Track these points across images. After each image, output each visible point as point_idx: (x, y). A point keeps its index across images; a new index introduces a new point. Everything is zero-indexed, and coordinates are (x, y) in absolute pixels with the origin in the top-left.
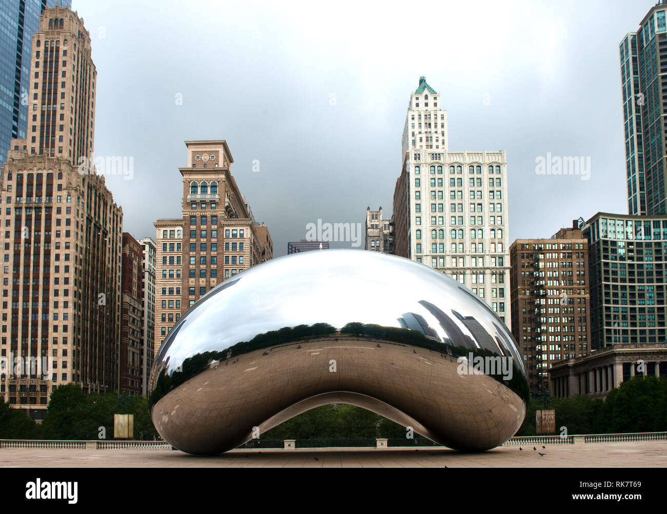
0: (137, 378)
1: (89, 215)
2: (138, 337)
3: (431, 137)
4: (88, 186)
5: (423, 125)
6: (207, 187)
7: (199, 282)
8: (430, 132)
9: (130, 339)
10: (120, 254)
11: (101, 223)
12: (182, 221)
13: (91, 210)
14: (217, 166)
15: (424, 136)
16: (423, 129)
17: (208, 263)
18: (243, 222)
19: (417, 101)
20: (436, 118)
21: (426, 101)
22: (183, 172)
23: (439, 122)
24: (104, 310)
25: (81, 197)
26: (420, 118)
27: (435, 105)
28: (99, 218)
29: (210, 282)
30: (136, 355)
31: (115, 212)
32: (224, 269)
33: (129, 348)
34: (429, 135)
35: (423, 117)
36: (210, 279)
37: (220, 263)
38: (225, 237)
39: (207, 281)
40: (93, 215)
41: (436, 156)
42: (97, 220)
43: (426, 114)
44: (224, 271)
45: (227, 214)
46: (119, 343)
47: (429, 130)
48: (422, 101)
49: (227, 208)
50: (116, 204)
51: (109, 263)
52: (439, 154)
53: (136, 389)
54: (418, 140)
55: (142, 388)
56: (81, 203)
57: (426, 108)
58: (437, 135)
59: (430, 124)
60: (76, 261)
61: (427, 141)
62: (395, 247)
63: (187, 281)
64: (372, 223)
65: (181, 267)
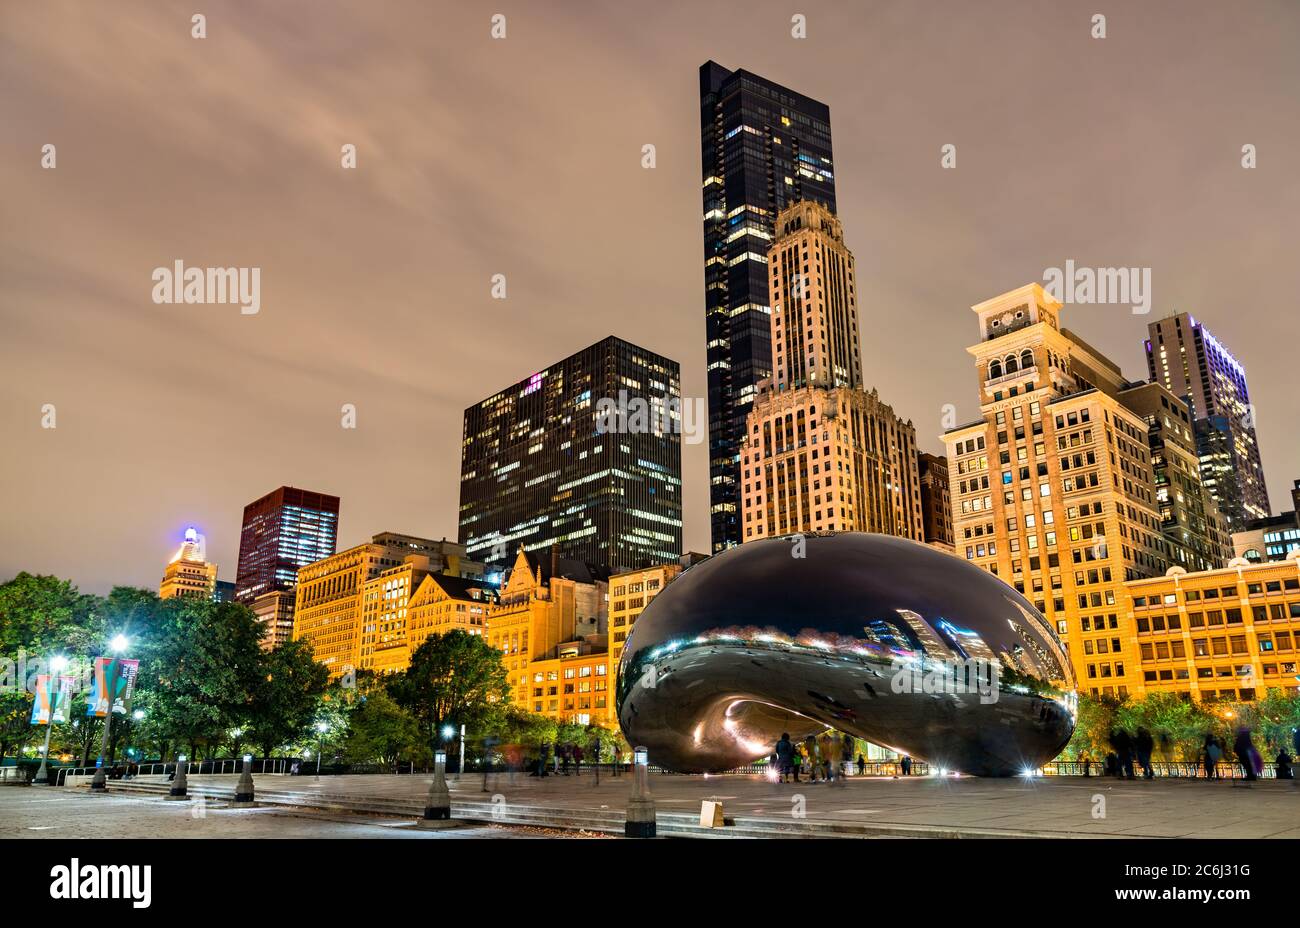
1: (857, 448)
4: (852, 411)
7: (1021, 508)
10: (916, 488)
13: (859, 440)
17: (1034, 475)
18: (1083, 398)
25: (842, 428)
37: (1054, 471)
38: (1056, 429)
39: (1034, 505)
40: (864, 447)
44: (1062, 482)
50: (900, 420)
51: (898, 504)
56: (842, 437)
60: (843, 515)
63: (1002, 510)
65: (990, 491)
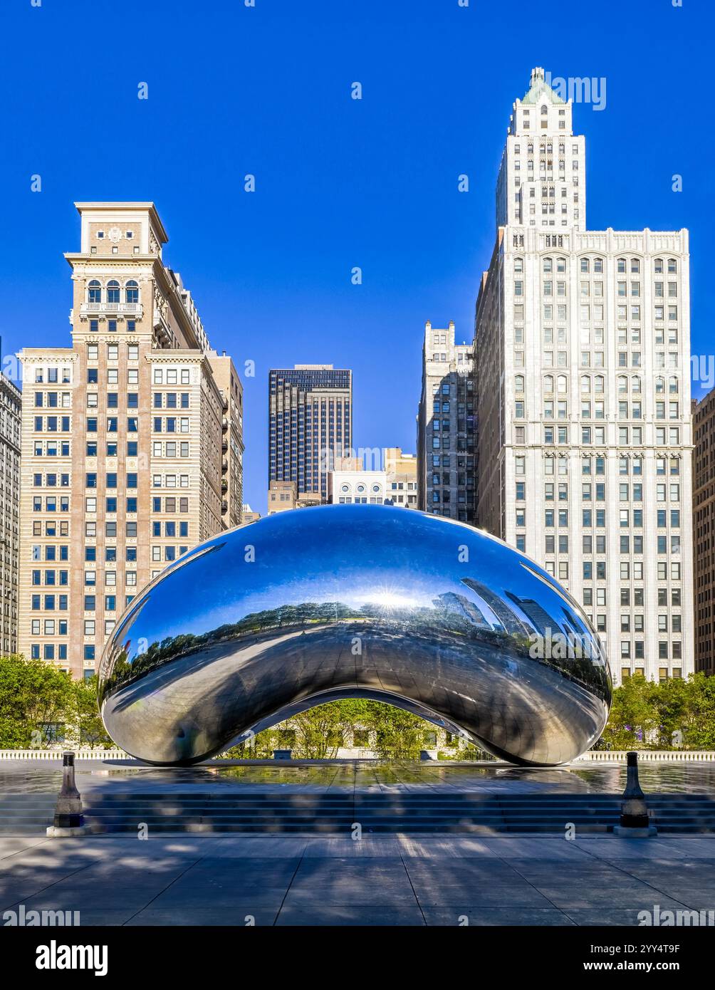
3: (552, 189)
5: (537, 164)
6: (119, 290)
7: (104, 464)
8: (551, 179)
12: (72, 351)
14: (136, 250)
15: (538, 186)
16: (538, 172)
17: (122, 430)
18: (187, 357)
19: (526, 118)
20: (563, 151)
21: (544, 117)
22: (73, 260)
23: (569, 158)
26: (531, 151)
27: (563, 124)
29: (124, 465)
32: (152, 441)
34: (549, 184)
35: (537, 149)
36: (124, 459)
37: (145, 430)
38: (153, 383)
39: (119, 463)
41: (554, 240)
43: (543, 142)
44: (152, 445)
45: (157, 340)
47: (549, 174)
48: (536, 117)
49: (157, 329)
52: (560, 237)
54: (526, 193)
57: (544, 131)
58: (564, 185)
59: (550, 163)
61: (544, 195)
62: (478, 400)
63: (81, 462)
64: (436, 352)
65: (71, 436)
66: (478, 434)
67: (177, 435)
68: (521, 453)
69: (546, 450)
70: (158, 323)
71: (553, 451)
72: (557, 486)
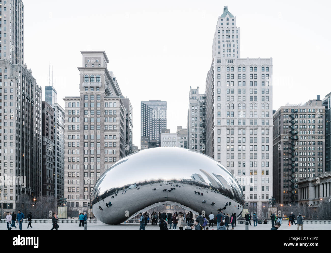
0: (51, 185)
1: (23, 93)
2: (52, 161)
4: (22, 76)
5: (225, 36)
6: (94, 78)
7: (90, 132)
8: (229, 41)
9: (47, 162)
10: (41, 114)
11: (30, 97)
12: (79, 97)
13: (24, 90)
14: (100, 65)
15: (225, 43)
16: (225, 39)
17: (95, 122)
18: (116, 99)
19: (222, 22)
20: (233, 32)
21: (228, 22)
22: (80, 69)
23: (235, 35)
24: (32, 147)
26: (223, 32)
27: (233, 24)
28: (29, 94)
29: (96, 132)
30: (51, 172)
31: (38, 90)
32: (105, 125)
33: (47, 168)
34: (229, 43)
35: (225, 32)
36: (96, 130)
40: (25, 93)
41: (230, 61)
42: (28, 95)
43: (227, 30)
45: (106, 93)
46: (42, 165)
48: (225, 22)
49: (106, 90)
50: (38, 85)
52: (232, 60)
53: (51, 191)
55: (54, 190)
56: (18, 86)
57: (228, 26)
58: (234, 43)
59: (229, 36)
61: (227, 46)
62: (206, 111)
63: (83, 131)
64: (193, 96)
65: (79, 124)
66: (206, 122)
67: (112, 123)
68: (219, 128)
69: (227, 127)
70: (106, 88)
71: (229, 127)
72: (230, 138)
